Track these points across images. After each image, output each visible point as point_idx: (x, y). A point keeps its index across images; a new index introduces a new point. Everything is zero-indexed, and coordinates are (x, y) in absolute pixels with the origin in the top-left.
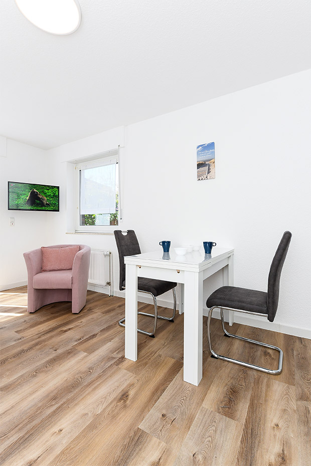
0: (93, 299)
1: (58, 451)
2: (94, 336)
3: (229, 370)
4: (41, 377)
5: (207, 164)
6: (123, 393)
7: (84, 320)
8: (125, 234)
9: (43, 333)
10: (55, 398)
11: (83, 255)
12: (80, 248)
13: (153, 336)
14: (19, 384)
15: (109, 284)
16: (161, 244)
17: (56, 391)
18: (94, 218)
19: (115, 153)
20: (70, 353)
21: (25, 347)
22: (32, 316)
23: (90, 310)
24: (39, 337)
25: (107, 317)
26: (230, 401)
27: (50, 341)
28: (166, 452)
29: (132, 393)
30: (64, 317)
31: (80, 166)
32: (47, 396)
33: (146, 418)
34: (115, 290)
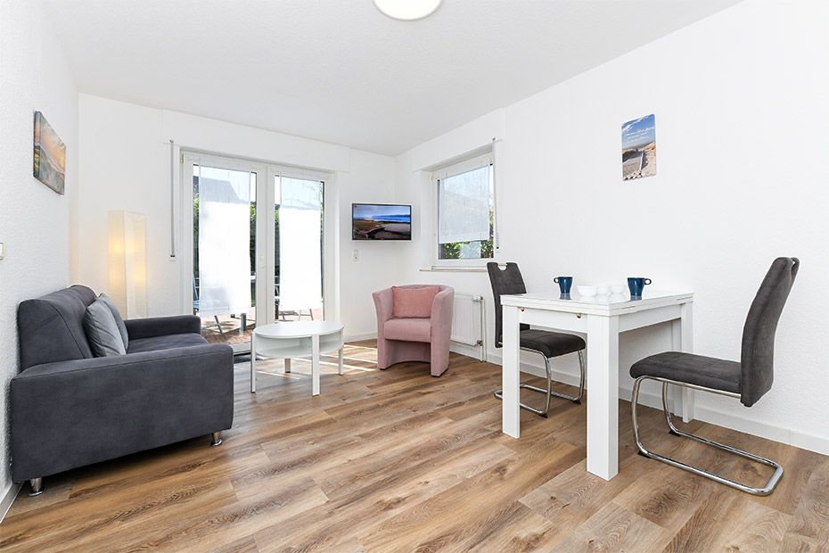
0: (458, 362)
1: (426, 497)
2: (461, 404)
3: (667, 474)
4: (400, 434)
5: (641, 152)
6: (499, 466)
7: (447, 385)
8: (503, 268)
9: (398, 392)
10: (418, 454)
11: (444, 298)
12: (440, 289)
13: (544, 416)
14: (379, 435)
15: (480, 343)
16: (557, 280)
17: (418, 449)
18: (457, 250)
19: (489, 149)
20: (431, 417)
21: (380, 403)
22: (384, 373)
23: (454, 374)
24: (394, 396)
25: (478, 385)
26: (659, 505)
27: (408, 402)
28: (553, 531)
29: (510, 469)
30: (421, 378)
31: (439, 174)
32: (410, 451)
33: (529, 494)
34: (488, 353)
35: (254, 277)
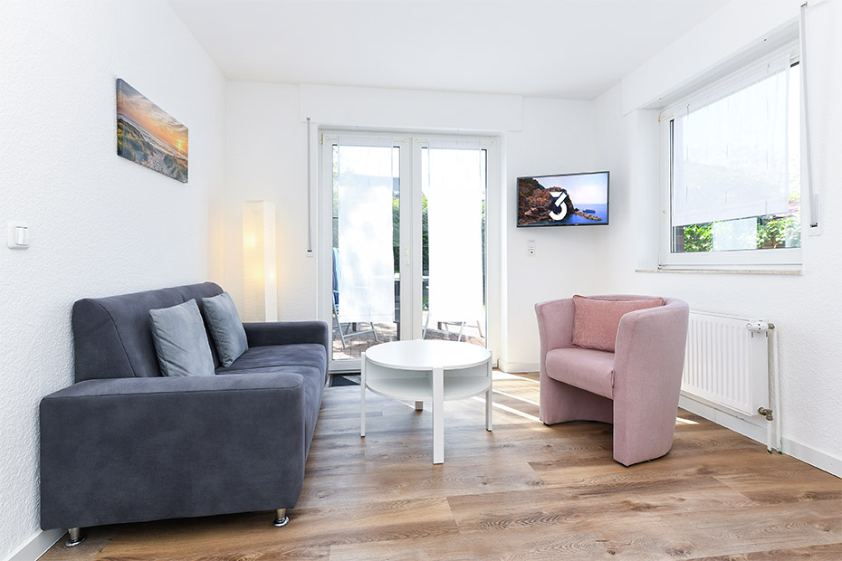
9: (583, 490)
15: (767, 414)
24: (575, 497)
27: (600, 520)
31: (672, 111)
34: (786, 436)
35: (397, 275)
